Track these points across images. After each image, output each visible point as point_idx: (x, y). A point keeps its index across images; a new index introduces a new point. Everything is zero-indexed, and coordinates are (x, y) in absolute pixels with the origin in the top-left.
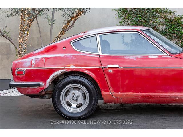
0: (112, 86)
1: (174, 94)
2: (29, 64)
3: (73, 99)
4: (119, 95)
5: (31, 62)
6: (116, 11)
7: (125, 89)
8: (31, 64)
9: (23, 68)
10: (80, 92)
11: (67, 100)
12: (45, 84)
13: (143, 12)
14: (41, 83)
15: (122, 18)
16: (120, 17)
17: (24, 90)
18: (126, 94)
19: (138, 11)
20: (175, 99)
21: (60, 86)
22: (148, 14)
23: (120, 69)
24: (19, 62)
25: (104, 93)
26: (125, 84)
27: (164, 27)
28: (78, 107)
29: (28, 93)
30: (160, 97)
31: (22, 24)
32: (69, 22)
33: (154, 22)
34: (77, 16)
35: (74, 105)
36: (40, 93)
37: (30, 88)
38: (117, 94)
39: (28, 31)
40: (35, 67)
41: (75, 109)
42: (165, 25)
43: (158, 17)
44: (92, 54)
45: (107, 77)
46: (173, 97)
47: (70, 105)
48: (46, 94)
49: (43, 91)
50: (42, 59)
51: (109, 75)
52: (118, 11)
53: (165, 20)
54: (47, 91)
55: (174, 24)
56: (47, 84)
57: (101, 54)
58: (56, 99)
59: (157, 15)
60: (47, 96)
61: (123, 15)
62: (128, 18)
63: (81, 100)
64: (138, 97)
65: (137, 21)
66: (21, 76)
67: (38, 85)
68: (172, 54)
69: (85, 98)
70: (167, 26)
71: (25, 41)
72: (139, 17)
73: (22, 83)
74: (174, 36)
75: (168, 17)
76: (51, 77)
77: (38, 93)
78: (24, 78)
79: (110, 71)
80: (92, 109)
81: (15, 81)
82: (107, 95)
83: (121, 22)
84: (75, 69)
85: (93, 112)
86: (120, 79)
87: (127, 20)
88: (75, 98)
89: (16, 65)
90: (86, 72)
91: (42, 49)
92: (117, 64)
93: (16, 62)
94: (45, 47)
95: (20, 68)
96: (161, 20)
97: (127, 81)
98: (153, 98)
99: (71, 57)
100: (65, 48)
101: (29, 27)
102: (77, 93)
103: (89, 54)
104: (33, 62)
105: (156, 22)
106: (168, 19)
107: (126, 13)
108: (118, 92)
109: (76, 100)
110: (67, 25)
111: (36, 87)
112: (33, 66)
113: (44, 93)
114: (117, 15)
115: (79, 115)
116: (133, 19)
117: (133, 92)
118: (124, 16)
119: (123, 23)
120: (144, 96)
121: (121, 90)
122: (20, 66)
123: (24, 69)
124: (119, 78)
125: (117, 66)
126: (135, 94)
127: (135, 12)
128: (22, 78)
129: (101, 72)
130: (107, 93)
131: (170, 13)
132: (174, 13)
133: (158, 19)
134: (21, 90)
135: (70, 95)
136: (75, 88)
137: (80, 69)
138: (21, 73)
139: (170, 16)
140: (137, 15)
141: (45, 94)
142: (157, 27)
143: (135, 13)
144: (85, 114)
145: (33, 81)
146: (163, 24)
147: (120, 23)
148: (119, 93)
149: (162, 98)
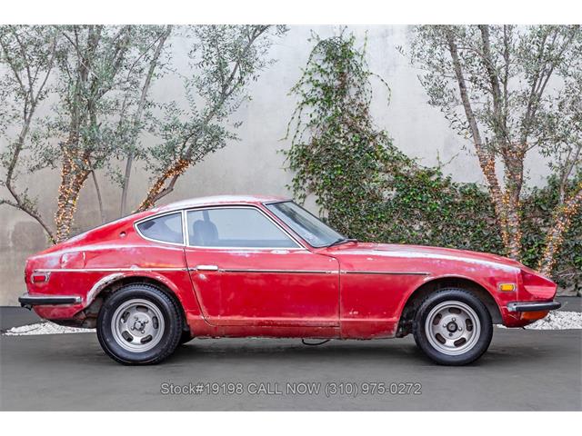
0: (205, 304)
1: (313, 319)
2: (56, 262)
3: (135, 328)
4: (218, 321)
5: (61, 259)
6: (285, 153)
7: (228, 309)
8: (61, 262)
9: (46, 270)
10: (149, 314)
11: (123, 330)
12: (85, 300)
13: (346, 159)
14: (77, 298)
15: (298, 170)
16: (293, 167)
17: (46, 309)
18: (229, 318)
19: (334, 156)
20: (316, 329)
21: (112, 304)
22: (357, 163)
23: (219, 273)
24: (38, 259)
25: (190, 317)
26: (228, 300)
27: (394, 193)
28: (143, 342)
29: (54, 315)
30: (290, 325)
31: (64, 183)
32: (161, 182)
33: (371, 181)
34: (178, 168)
35: (137, 339)
36: (75, 315)
37: (58, 306)
38: (214, 318)
39: (74, 198)
40: (67, 267)
41: (137, 346)
42: (395, 189)
43: (379, 170)
44: (172, 245)
45: (196, 287)
46: (313, 324)
47: (130, 340)
48: (87, 318)
49: (80, 312)
50: (81, 253)
51: (200, 283)
52: (290, 154)
53: (396, 176)
54: (90, 313)
55: (416, 187)
56: (88, 299)
57: (188, 246)
58: (103, 328)
59: (379, 165)
60: (89, 323)
61: (302, 163)
62: (313, 172)
63: (149, 330)
64: (252, 324)
65: (332, 177)
66: (41, 285)
67: (72, 301)
68: (312, 248)
69: (156, 325)
70: (401, 190)
71: (66, 219)
72: (337, 169)
73: (43, 298)
74: (416, 212)
75: (401, 171)
76: (96, 286)
77: (72, 315)
78: (46, 288)
79: (202, 276)
80: (168, 346)
81: (29, 293)
82: (196, 321)
83: (297, 180)
84: (140, 272)
85: (169, 351)
86: (220, 292)
87: (310, 175)
88: (138, 326)
89: (33, 264)
90: (159, 277)
91: (82, 236)
92: (214, 265)
93: (34, 258)
94: (88, 233)
95: (40, 270)
96: (386, 177)
97: (232, 296)
98: (279, 326)
99: (134, 250)
100: (123, 235)
101: (78, 190)
102: (144, 317)
103: (167, 246)
104: (65, 259)
105: (376, 182)
106: (402, 175)
107: (308, 160)
108: (216, 315)
109: (141, 329)
110: (158, 189)
111: (68, 305)
112: (63, 266)
113: (83, 316)
114: (288, 163)
115: (145, 357)
116: (324, 172)
117: (244, 315)
118: (303, 165)
119: (301, 182)
120: (261, 323)
121: (222, 311)
122: (40, 265)
123: (47, 272)
124: (218, 289)
125: (215, 268)
126: (246, 318)
127: (329, 157)
128: (44, 287)
129: (186, 279)
130: (196, 317)
131: (407, 162)
132: (416, 161)
133: (381, 174)
134: (41, 310)
135: (131, 320)
136: (140, 307)
137: (149, 272)
138: (41, 279)
139: (407, 168)
140: (332, 164)
141: (85, 319)
142: (377, 192)
143: (328, 161)
144: (156, 355)
145: (63, 294)
146: (391, 185)
147: (294, 183)
148: (219, 318)
149: (294, 326)
